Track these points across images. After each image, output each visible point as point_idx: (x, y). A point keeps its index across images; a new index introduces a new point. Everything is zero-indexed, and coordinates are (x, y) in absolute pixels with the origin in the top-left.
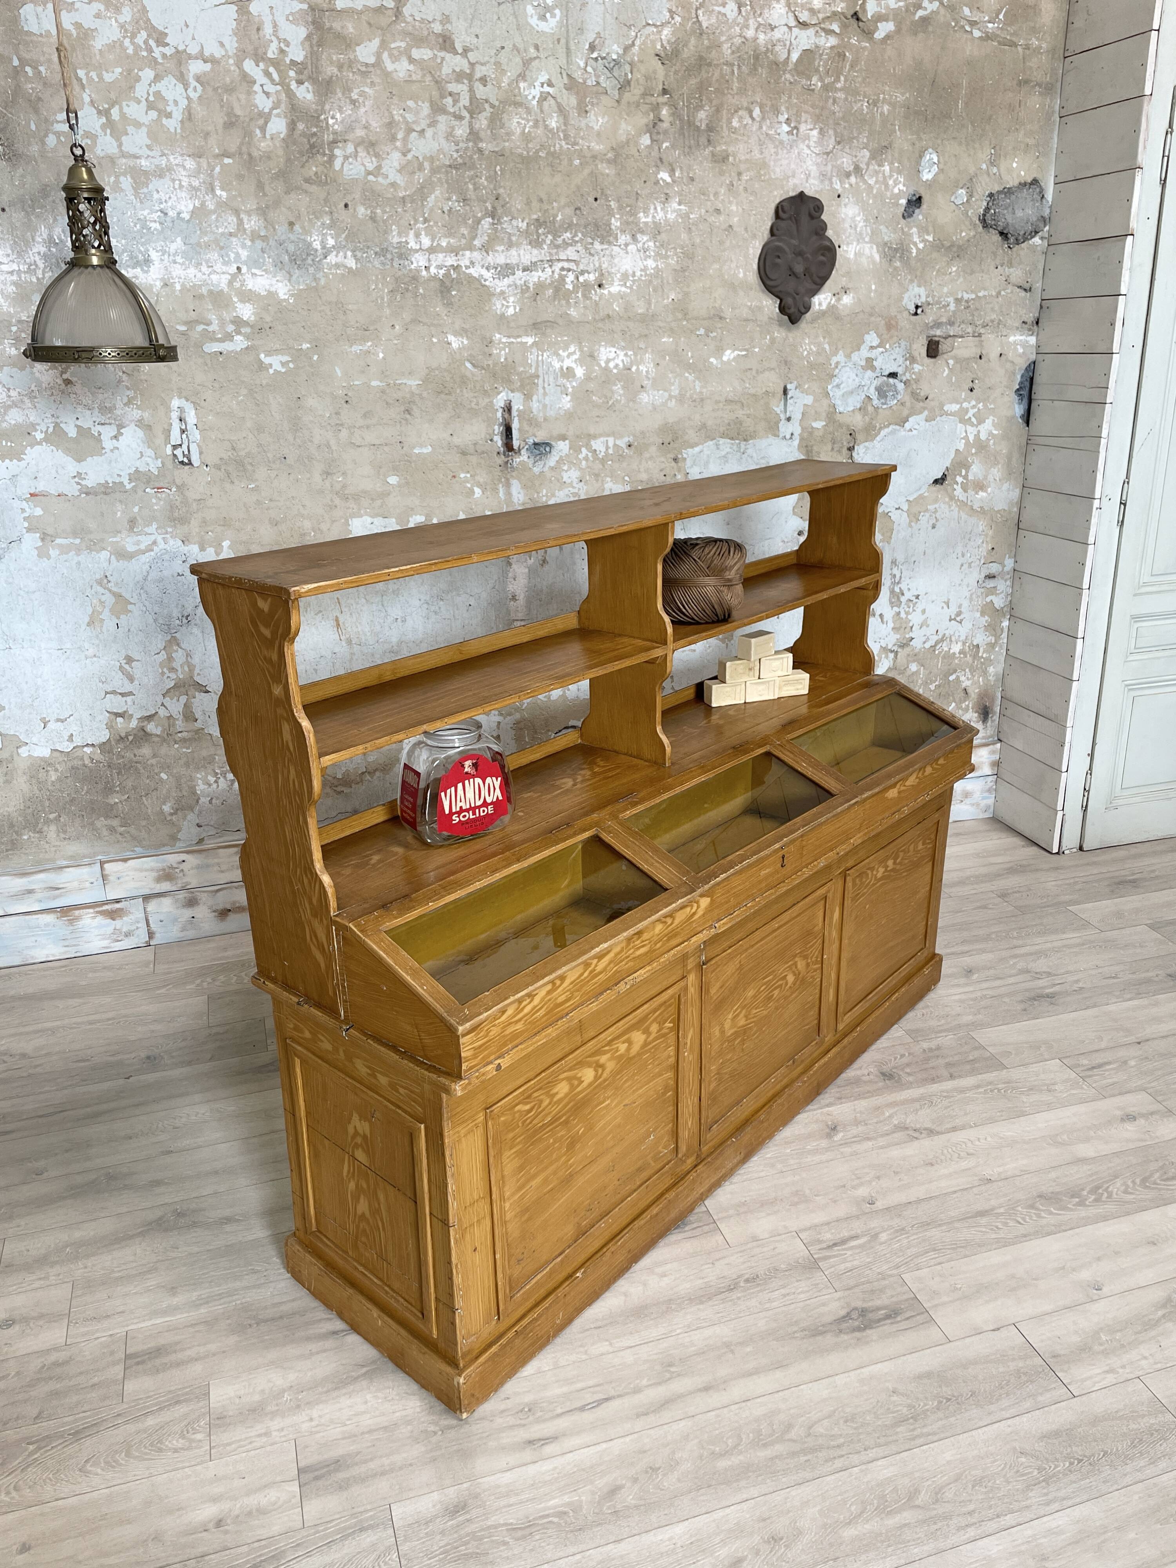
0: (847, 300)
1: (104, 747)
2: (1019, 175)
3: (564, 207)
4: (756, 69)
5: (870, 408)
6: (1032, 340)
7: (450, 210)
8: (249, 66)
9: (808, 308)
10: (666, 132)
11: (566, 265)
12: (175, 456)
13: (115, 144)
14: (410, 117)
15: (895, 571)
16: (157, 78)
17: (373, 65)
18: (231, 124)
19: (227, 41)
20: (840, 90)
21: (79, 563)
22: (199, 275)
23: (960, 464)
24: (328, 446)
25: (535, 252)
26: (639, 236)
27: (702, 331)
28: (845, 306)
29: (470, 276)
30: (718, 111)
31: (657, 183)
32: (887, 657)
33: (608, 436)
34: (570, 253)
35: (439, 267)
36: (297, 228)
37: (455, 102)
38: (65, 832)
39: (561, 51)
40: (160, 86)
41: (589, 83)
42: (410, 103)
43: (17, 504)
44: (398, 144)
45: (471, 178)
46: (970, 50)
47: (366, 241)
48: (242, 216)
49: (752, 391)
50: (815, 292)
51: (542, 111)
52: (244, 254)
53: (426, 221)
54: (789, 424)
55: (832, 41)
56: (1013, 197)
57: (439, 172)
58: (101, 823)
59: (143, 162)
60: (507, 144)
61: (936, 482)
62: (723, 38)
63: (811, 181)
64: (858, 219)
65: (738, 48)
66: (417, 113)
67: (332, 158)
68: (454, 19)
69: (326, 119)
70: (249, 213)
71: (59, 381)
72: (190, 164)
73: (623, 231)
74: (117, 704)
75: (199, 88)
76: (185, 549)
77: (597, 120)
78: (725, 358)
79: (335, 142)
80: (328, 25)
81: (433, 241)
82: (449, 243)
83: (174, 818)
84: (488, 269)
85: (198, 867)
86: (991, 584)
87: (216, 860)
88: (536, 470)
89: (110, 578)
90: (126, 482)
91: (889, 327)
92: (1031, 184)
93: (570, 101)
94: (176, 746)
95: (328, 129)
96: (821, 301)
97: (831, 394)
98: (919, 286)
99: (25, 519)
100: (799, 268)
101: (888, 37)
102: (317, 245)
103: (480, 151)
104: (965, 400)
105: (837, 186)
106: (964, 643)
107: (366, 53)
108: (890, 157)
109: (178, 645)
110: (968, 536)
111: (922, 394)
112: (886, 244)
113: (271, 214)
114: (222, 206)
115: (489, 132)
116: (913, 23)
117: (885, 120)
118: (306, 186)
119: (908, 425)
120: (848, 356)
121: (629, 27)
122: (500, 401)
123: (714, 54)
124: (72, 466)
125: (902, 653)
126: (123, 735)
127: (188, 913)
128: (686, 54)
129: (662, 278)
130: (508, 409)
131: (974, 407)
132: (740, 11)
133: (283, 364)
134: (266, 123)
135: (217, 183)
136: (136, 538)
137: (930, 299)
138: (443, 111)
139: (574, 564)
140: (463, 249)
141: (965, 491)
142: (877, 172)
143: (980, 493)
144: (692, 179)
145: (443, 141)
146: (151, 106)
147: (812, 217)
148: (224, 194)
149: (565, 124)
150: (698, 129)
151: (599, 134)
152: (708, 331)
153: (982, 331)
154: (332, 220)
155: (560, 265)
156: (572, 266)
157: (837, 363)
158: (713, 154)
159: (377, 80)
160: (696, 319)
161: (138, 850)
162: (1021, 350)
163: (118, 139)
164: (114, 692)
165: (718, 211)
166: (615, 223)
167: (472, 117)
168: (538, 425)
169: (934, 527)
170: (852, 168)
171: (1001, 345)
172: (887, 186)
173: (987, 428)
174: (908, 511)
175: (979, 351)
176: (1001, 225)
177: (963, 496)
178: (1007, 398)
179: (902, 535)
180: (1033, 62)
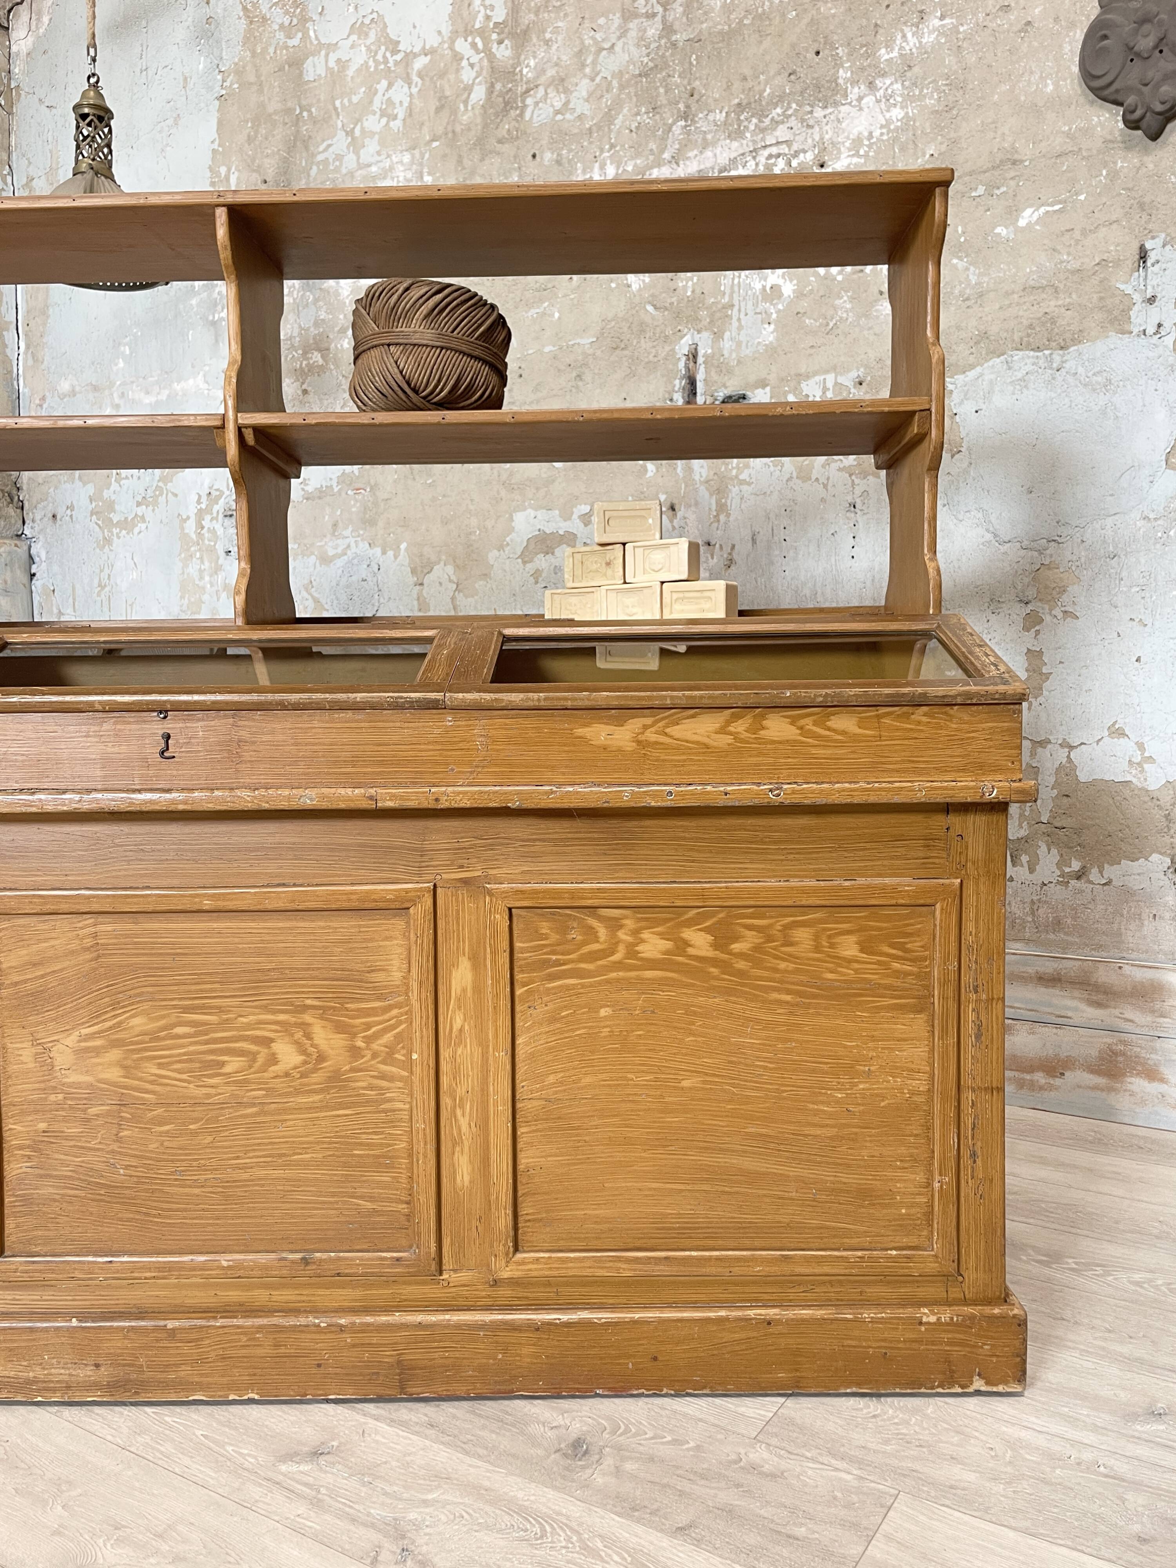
3: (774, 77)
7: (638, 126)
8: (459, 44)
11: (774, 150)
13: (355, 159)
14: (599, 36)
16: (390, 85)
18: (441, 105)
19: (444, 28)
25: (735, 144)
26: (878, 83)
27: (981, 190)
33: (827, 372)
34: (781, 132)
40: (391, 93)
42: (602, 21)
44: (588, 70)
45: (664, 79)
49: (1075, 265)
53: (612, 146)
54: (1153, 309)
57: (628, 86)
60: (704, 26)
66: (608, 29)
67: (524, 109)
69: (521, 71)
72: (407, 158)
73: (855, 82)
75: (420, 82)
76: (371, 552)
78: (1022, 223)
79: (528, 91)
81: (618, 168)
82: (635, 165)
89: (314, 583)
90: (335, 485)
95: (522, 80)
100: (1144, 45)
103: (674, 45)
115: (684, 20)
118: (499, 146)
122: (683, 347)
129: (914, 129)
130: (693, 356)
134: (469, 96)
135: (426, 170)
136: (335, 542)
138: (634, 15)
139: (772, 563)
145: (633, 49)
146: (382, 114)
152: (991, 187)
155: (766, 153)
156: (784, 149)
160: (971, 174)
163: (358, 154)
166: (843, 74)
167: (665, 10)
168: (730, 372)
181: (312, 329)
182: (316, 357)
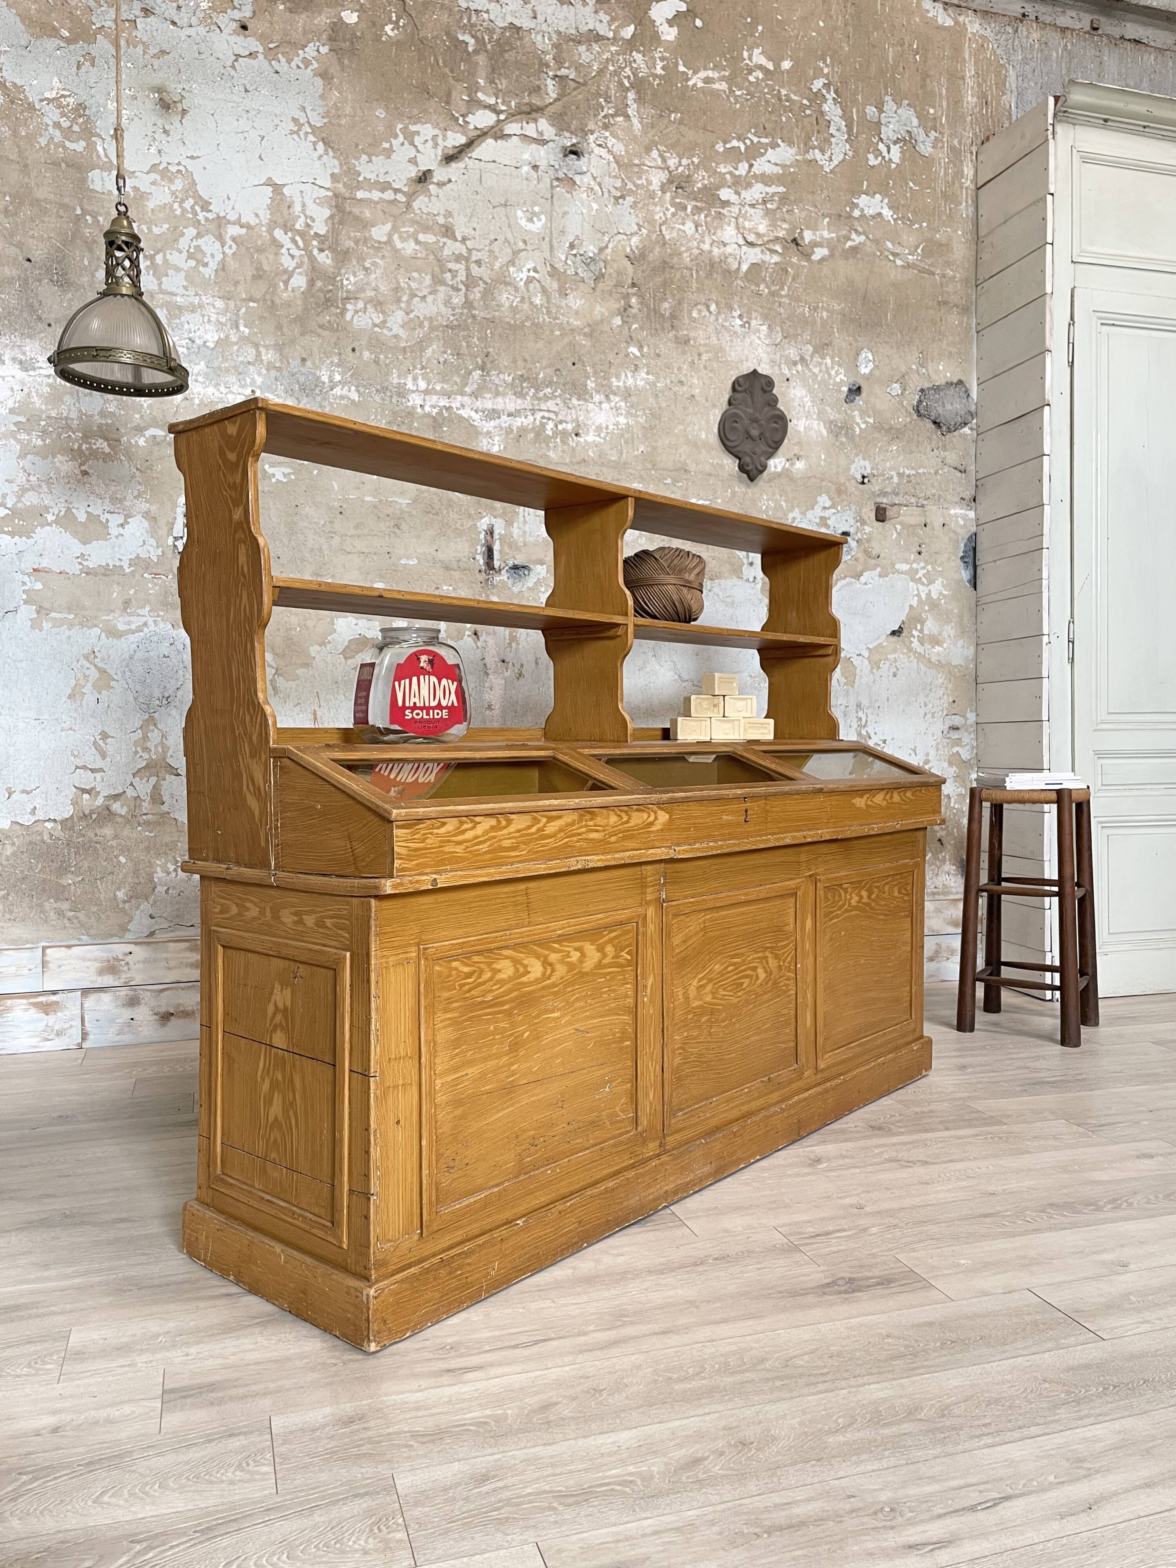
0: (800, 465)
1: (66, 824)
2: (945, 376)
3: (545, 367)
4: (712, 275)
6: (972, 514)
7: (445, 361)
8: (278, 233)
9: (765, 467)
10: (635, 316)
11: (546, 414)
12: (175, 546)
13: (156, 282)
14: (413, 285)
15: (861, 714)
16: (199, 235)
17: (385, 243)
18: (259, 275)
19: (261, 213)
20: (785, 296)
21: (69, 637)
22: (217, 394)
23: (915, 619)
24: (320, 550)
25: (519, 401)
26: (611, 396)
27: (669, 481)
28: (798, 470)
29: (460, 417)
30: (680, 303)
31: (627, 355)
34: (551, 404)
35: (433, 407)
36: (309, 363)
37: (454, 277)
38: (11, 912)
39: (545, 246)
40: (200, 242)
41: (569, 272)
42: (415, 274)
43: (19, 577)
44: (403, 305)
45: (465, 338)
46: (894, 275)
47: (369, 379)
48: (261, 349)
50: (770, 456)
51: (528, 291)
52: (259, 380)
53: (423, 368)
54: (752, 569)
55: (776, 259)
56: (942, 393)
57: (437, 330)
58: (50, 905)
59: (179, 299)
60: (497, 313)
61: (894, 633)
62: (683, 249)
63: (763, 365)
64: (805, 399)
65: (696, 258)
66: (421, 283)
67: (344, 310)
68: (455, 214)
69: (342, 280)
70: (267, 347)
71: (77, 472)
72: (219, 304)
73: (598, 392)
74: (86, 780)
75: (234, 246)
76: (174, 632)
77: (575, 301)
79: (347, 298)
80: (348, 209)
81: (428, 385)
82: (442, 387)
83: (127, 906)
84: (476, 411)
85: (145, 961)
86: (955, 735)
87: (164, 955)
88: (515, 590)
89: (97, 654)
90: (126, 567)
91: (839, 492)
92: (957, 384)
93: (553, 285)
94: (139, 828)
95: (342, 288)
96: (776, 464)
98: (864, 459)
99: (24, 591)
100: (755, 433)
101: (823, 260)
102: (325, 379)
103: (474, 317)
104: (914, 562)
105: (786, 372)
107: (379, 233)
108: (831, 353)
109: (155, 725)
110: (929, 688)
111: (874, 553)
112: (832, 422)
113: (286, 350)
114: (243, 339)
115: (482, 303)
116: (844, 250)
117: (824, 323)
118: (319, 330)
119: (863, 579)
120: (804, 513)
121: (603, 234)
122: (483, 524)
123: (675, 260)
124: (77, 548)
126: (87, 812)
127: (127, 1013)
128: (651, 257)
129: (633, 433)
130: (491, 533)
131: (923, 568)
132: (697, 230)
133: (285, 475)
134: (289, 279)
135: (241, 321)
136: (127, 619)
137: (875, 472)
138: (443, 283)
140: (455, 394)
141: (922, 644)
142: (820, 364)
143: (937, 647)
144: (658, 355)
145: (442, 307)
146: (190, 256)
147: (764, 391)
148: (247, 331)
149: (548, 302)
150: (663, 316)
151: (577, 313)
152: (675, 481)
153: (925, 502)
154: (340, 360)
155: (541, 414)
156: (552, 416)
157: (794, 519)
158: (676, 338)
159: (386, 254)
160: (663, 469)
161: (85, 938)
162: (962, 523)
163: (159, 279)
164: (84, 768)
165: (681, 382)
166: (591, 384)
167: (467, 290)
168: (518, 549)
169: (895, 675)
170: (798, 358)
171: (943, 516)
172: (829, 375)
173: (937, 588)
174: (868, 658)
175: (923, 520)
176: (933, 415)
177: (920, 649)
178: (953, 564)
179: (864, 680)
180: (950, 288)
181: (97, 417)
182: (102, 445)
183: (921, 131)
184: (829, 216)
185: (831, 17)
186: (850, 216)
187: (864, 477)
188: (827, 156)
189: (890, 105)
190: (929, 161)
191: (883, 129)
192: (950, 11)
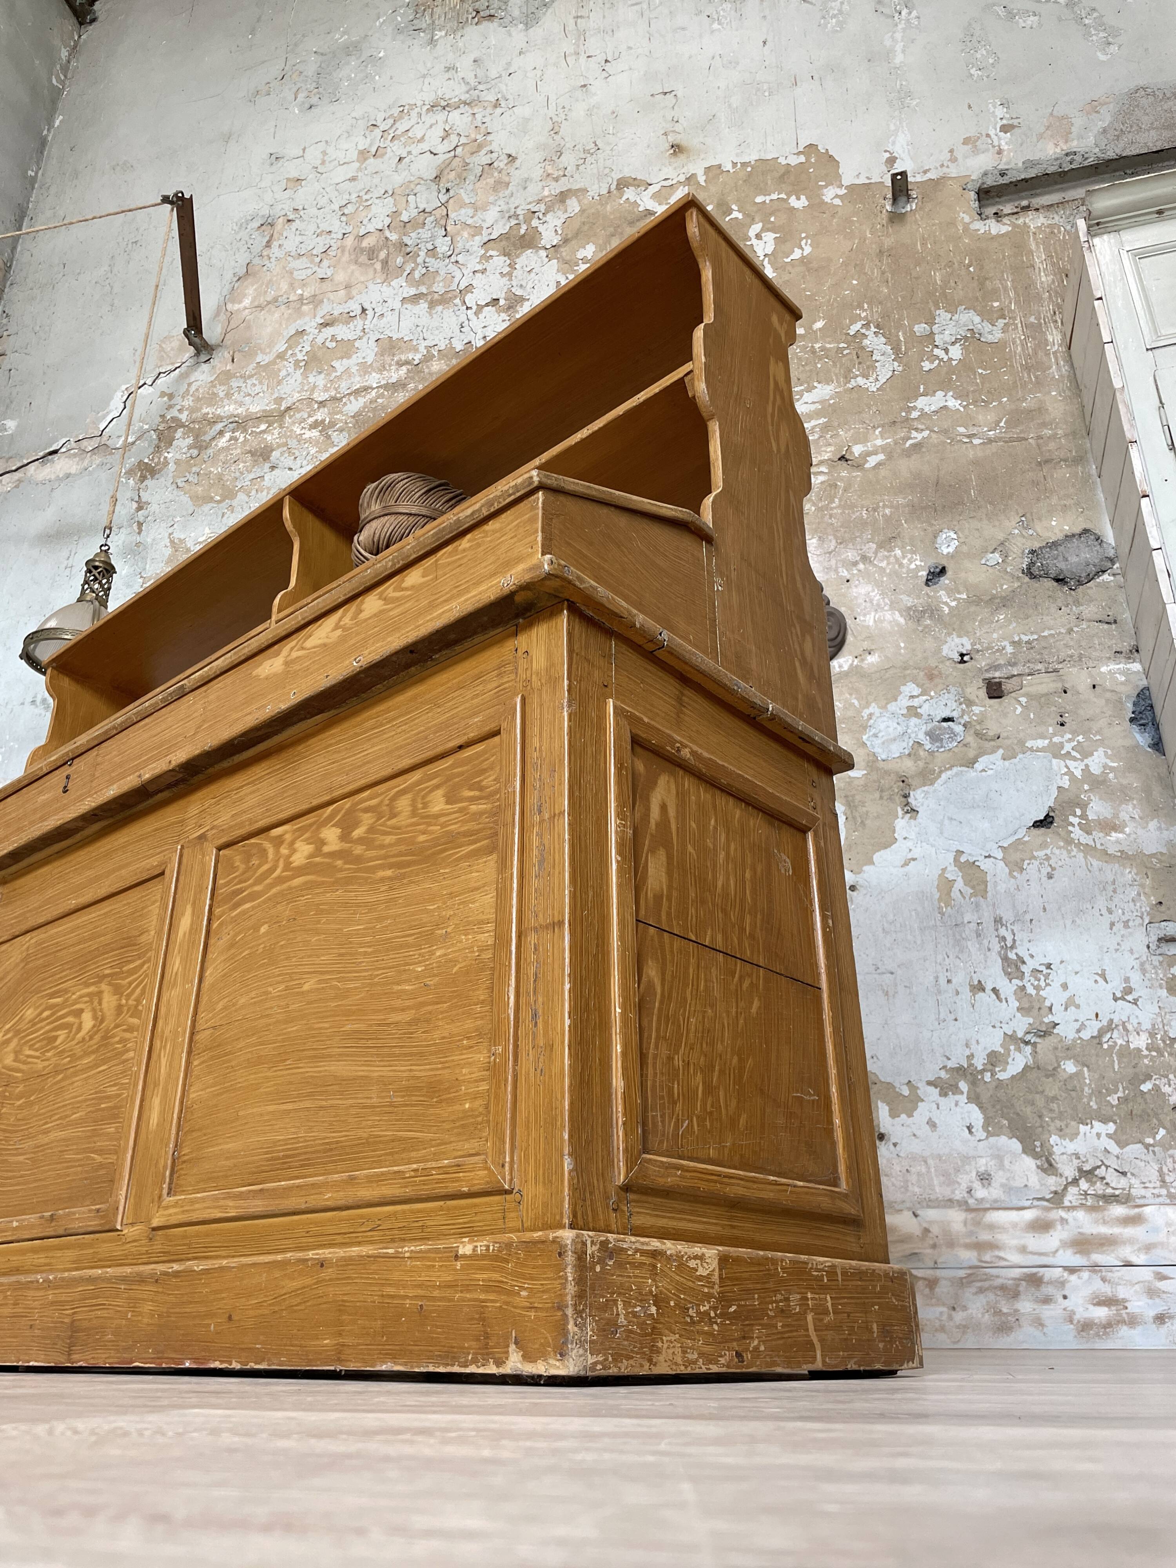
0: (871, 659)
2: (1062, 530)
5: (922, 753)
6: (1136, 667)
15: (1003, 932)
20: (835, 507)
23: (1069, 802)
28: (871, 664)
32: (1019, 1050)
46: (971, 454)
50: (832, 657)
55: (822, 478)
56: (1061, 549)
61: (1038, 824)
64: (873, 594)
91: (931, 677)
92: (1081, 534)
96: (842, 664)
97: (868, 743)
98: (959, 636)
101: (879, 464)
104: (1054, 734)
105: (845, 574)
106: (1152, 1035)
108: (899, 544)
110: (1111, 888)
111: (991, 733)
112: (910, 608)
116: (903, 450)
117: (887, 519)
119: (978, 766)
120: (884, 707)
125: (1044, 1044)
131: (1070, 741)
137: (978, 647)
141: (1089, 833)
142: (887, 557)
143: (1113, 834)
153: (1059, 666)
157: (871, 716)
162: (1122, 679)
169: (1050, 877)
170: (858, 558)
171: (1091, 676)
172: (901, 565)
173: (1097, 762)
174: (1003, 859)
175: (1060, 685)
176: (1053, 573)
177: (1085, 839)
178: (1119, 728)
179: (1002, 887)
180: (1052, 446)
183: (985, 324)
184: (883, 426)
185: (865, 274)
186: (907, 419)
187: (962, 655)
188: (871, 379)
189: (942, 316)
190: (999, 346)
191: (937, 337)
192: (1006, 220)
